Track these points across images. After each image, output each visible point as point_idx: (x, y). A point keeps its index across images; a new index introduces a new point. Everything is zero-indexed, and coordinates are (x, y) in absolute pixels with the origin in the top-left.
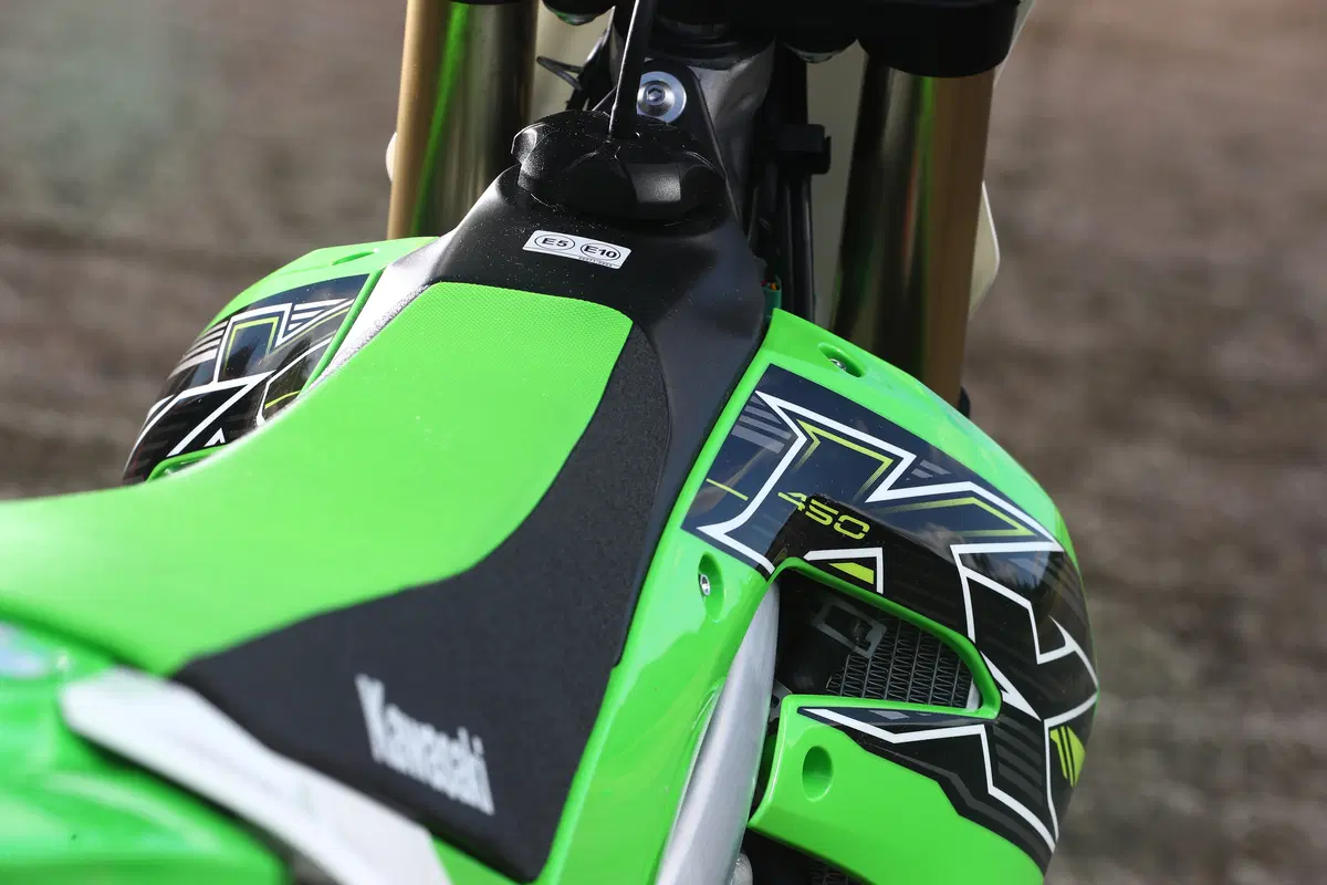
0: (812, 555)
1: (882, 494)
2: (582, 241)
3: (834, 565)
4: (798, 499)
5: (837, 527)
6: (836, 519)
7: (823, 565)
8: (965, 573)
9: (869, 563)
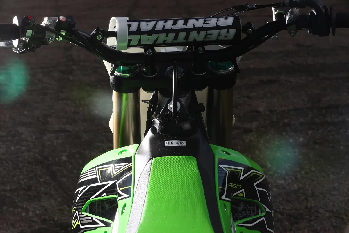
0: (234, 194)
1: (242, 178)
2: (175, 141)
3: (238, 195)
4: (231, 185)
5: (237, 187)
6: (236, 186)
7: (236, 196)
8: (257, 188)
9: (242, 192)
